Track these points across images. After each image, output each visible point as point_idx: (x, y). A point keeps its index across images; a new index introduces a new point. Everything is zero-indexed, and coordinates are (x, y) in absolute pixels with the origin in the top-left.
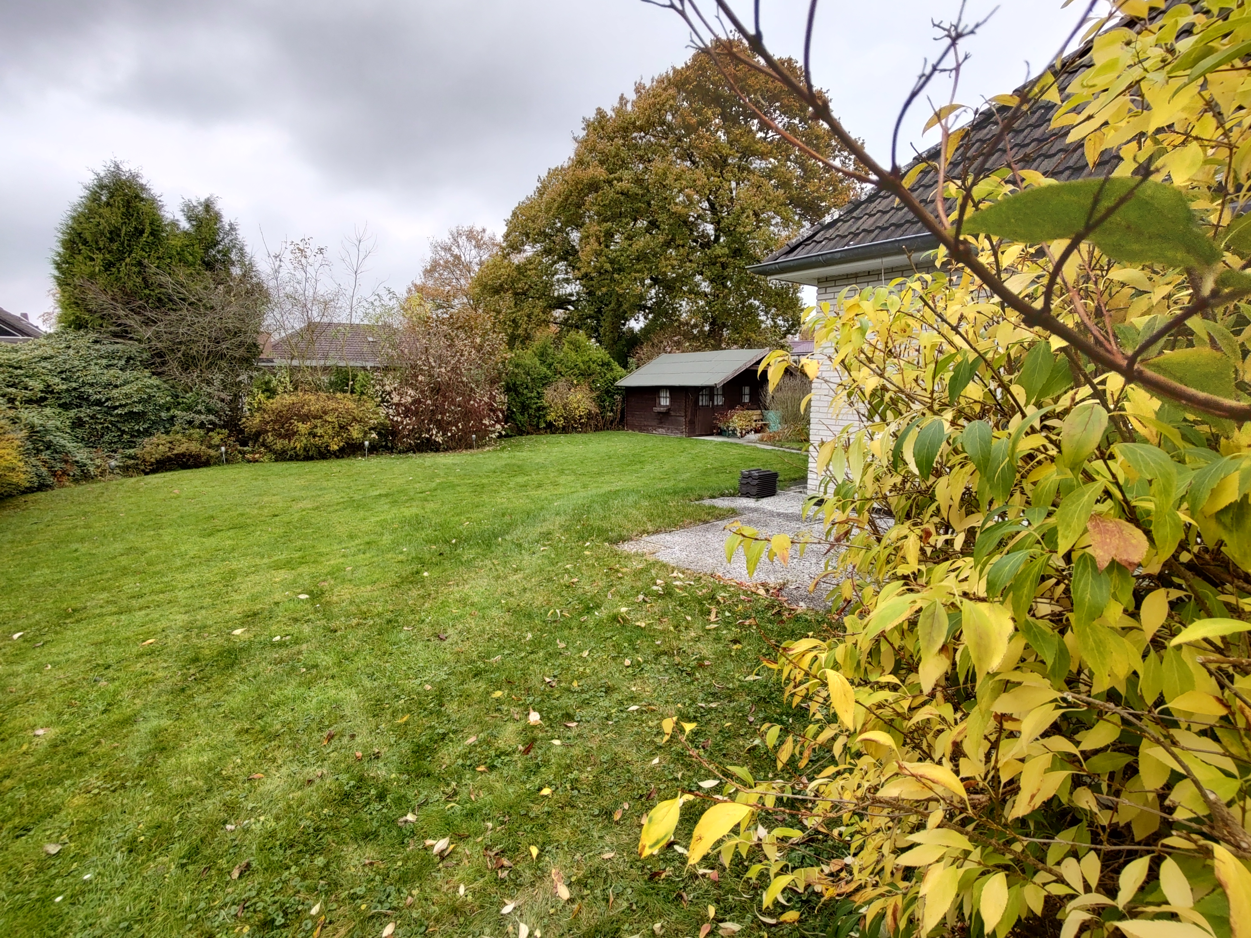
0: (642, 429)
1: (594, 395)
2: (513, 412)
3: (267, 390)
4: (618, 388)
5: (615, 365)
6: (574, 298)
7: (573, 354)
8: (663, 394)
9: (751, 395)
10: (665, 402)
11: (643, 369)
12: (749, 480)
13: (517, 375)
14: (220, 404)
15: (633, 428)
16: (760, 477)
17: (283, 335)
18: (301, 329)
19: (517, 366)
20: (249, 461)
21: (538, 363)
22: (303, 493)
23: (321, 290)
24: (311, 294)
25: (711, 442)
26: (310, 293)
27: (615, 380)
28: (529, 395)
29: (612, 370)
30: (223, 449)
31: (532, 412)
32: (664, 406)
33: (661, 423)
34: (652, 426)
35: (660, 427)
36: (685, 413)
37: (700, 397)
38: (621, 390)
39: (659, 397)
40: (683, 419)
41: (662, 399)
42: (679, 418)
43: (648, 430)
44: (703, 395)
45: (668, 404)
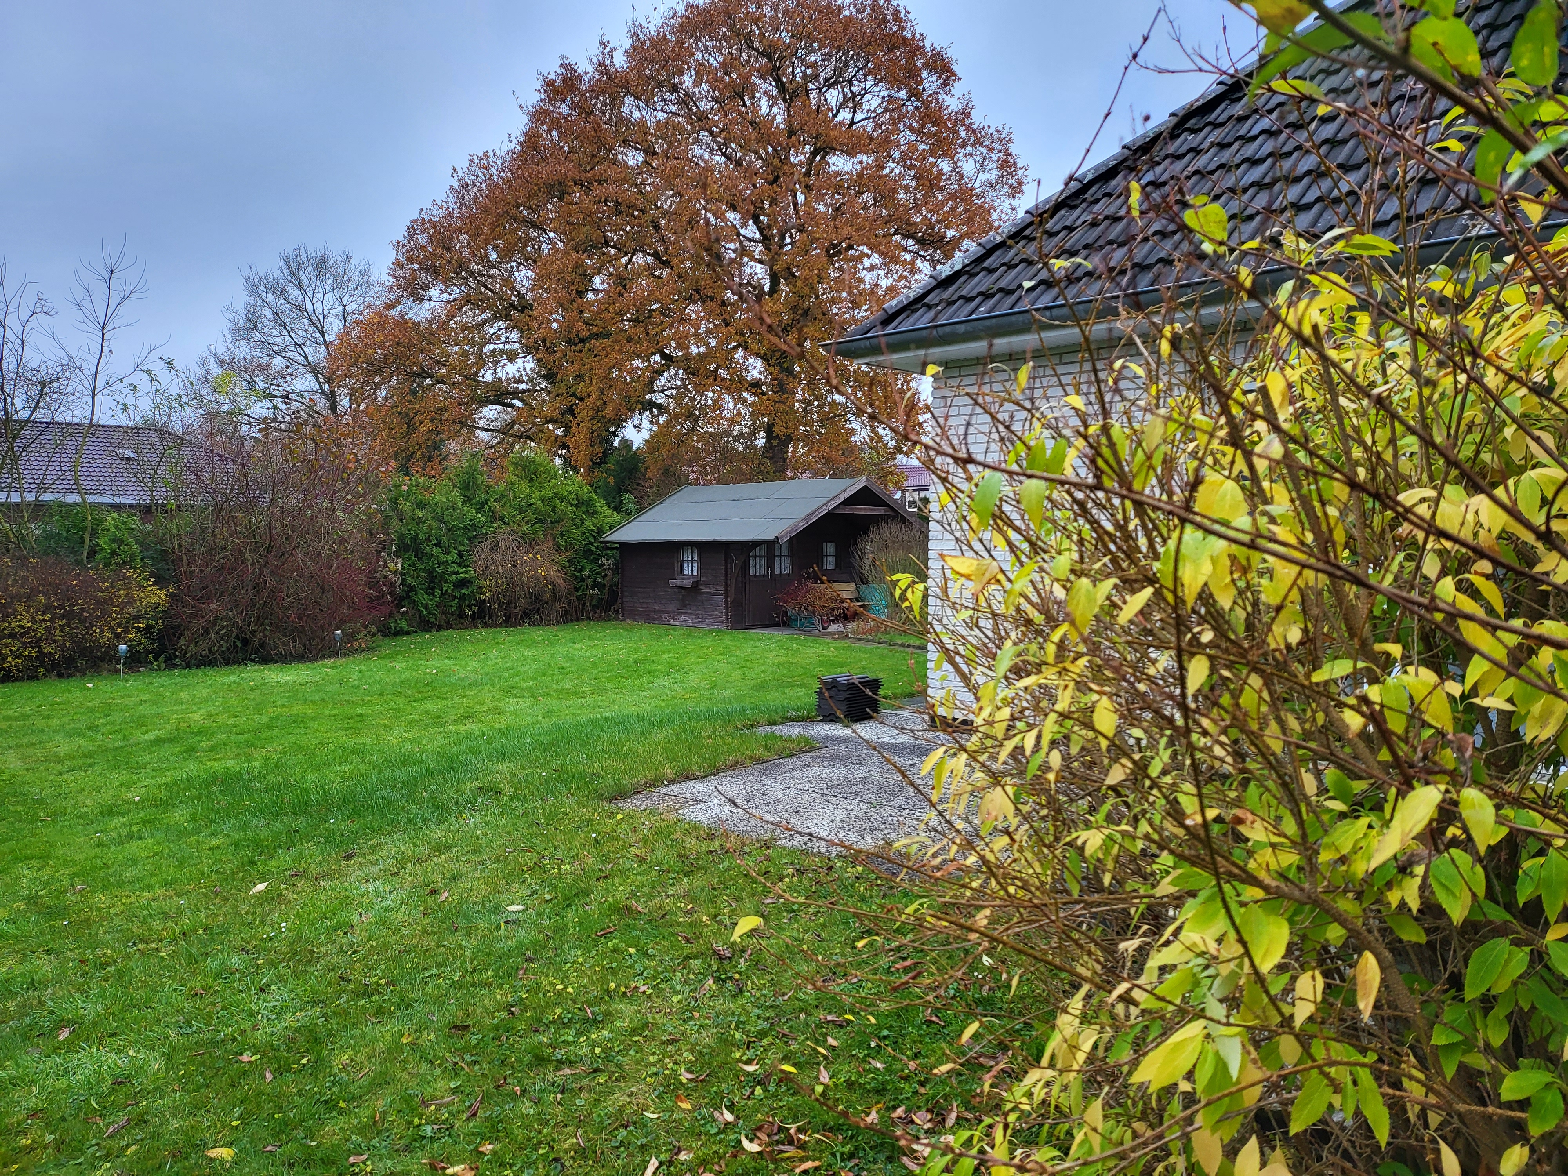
0: (650, 617)
1: (563, 557)
2: (412, 588)
4: (607, 547)
5: (601, 505)
6: (523, 387)
7: (524, 485)
8: (686, 555)
9: (838, 557)
10: (690, 569)
11: (651, 513)
12: (833, 692)
13: (420, 521)
15: (633, 615)
16: (851, 687)
19: (421, 505)
21: (459, 500)
25: (770, 638)
27: (601, 531)
28: (444, 558)
29: (595, 513)
31: (448, 588)
32: (688, 577)
33: (684, 606)
34: (668, 612)
35: (681, 614)
36: (726, 587)
37: (751, 562)
38: (611, 549)
39: (680, 562)
40: (721, 600)
41: (685, 565)
42: (715, 598)
43: (660, 619)
44: (755, 556)
45: (695, 573)
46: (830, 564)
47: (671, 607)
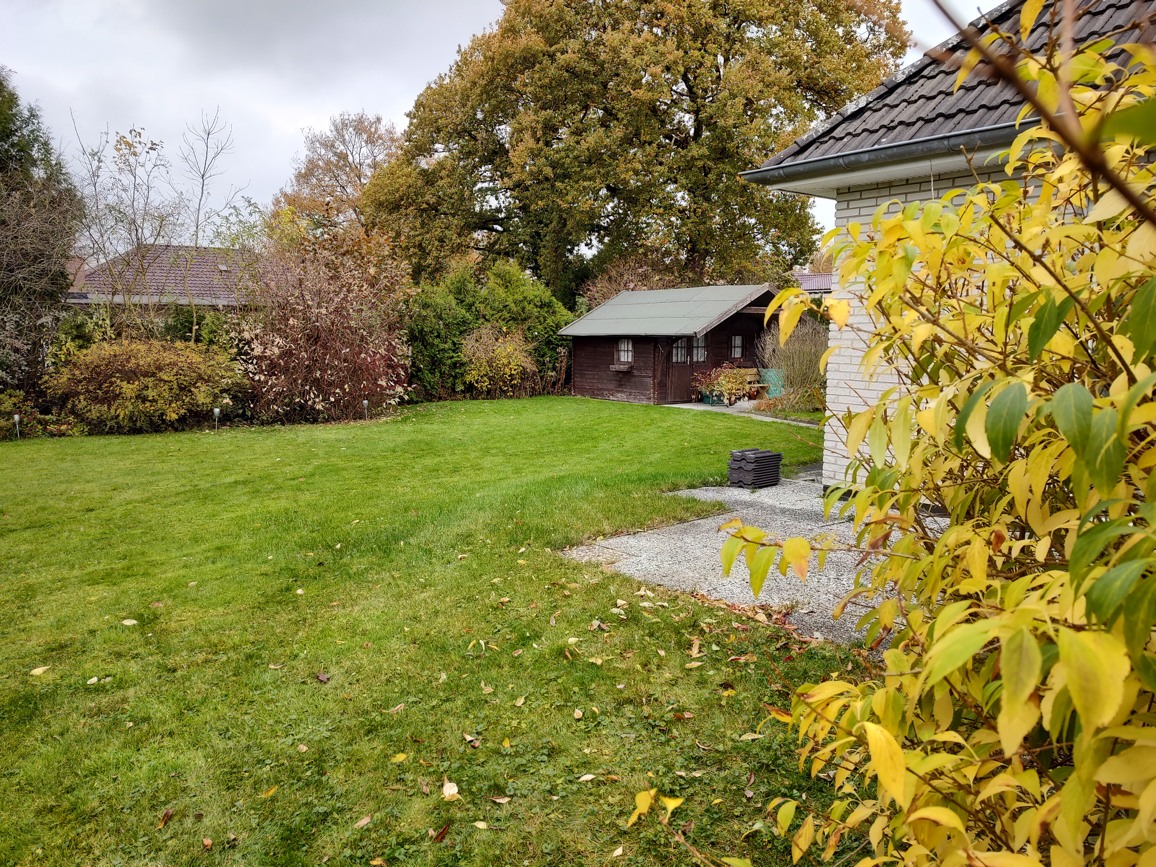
0: (594, 393)
1: (530, 347)
2: (419, 370)
3: (78, 337)
4: (563, 338)
5: (559, 306)
6: (502, 215)
7: (501, 291)
8: (623, 346)
9: (744, 347)
10: (626, 357)
11: (597, 313)
12: (743, 464)
13: (425, 318)
14: (13, 357)
15: (583, 391)
16: (757, 460)
17: (103, 261)
18: (127, 253)
19: (425, 306)
20: (52, 435)
21: (454, 302)
22: (129, 480)
23: (155, 199)
24: (141, 206)
25: (688, 411)
26: (140, 204)
27: (558, 327)
28: (442, 346)
29: (554, 312)
30: (17, 417)
31: (445, 369)
32: (625, 363)
33: (621, 386)
34: (608, 390)
35: (619, 391)
36: (654, 371)
37: (674, 352)
38: (566, 340)
39: (618, 351)
40: (650, 381)
41: (622, 353)
42: (646, 380)
43: (602, 395)
44: (677, 348)
45: (630, 360)
46: (737, 353)
47: (611, 386)
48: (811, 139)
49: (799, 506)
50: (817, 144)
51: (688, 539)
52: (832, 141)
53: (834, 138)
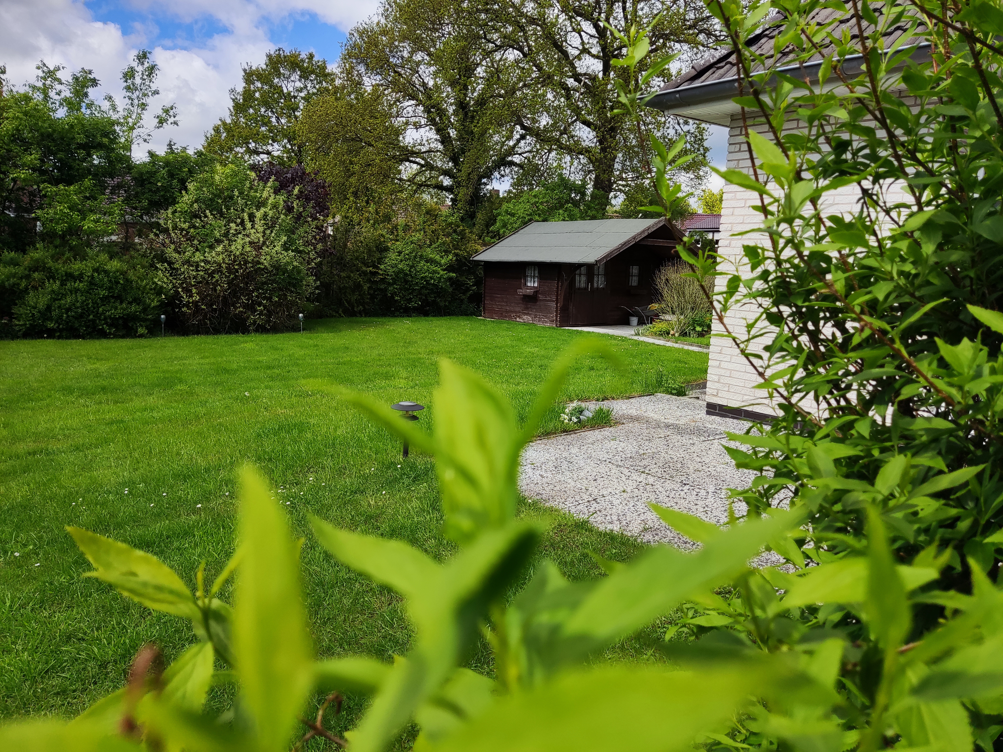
0: (503, 315)
8: (530, 272)
9: (640, 275)
10: (532, 282)
11: (507, 241)
15: (492, 314)
25: (587, 333)
32: (531, 288)
33: (527, 308)
34: (515, 312)
35: (525, 314)
36: (557, 296)
37: (577, 278)
39: (525, 277)
40: (554, 305)
41: (529, 279)
42: (550, 304)
43: (510, 317)
44: (580, 275)
45: (536, 285)
46: (634, 282)
47: (517, 309)
48: (708, 64)
49: (682, 422)
50: (714, 69)
51: (574, 450)
52: (728, 66)
53: (730, 63)
